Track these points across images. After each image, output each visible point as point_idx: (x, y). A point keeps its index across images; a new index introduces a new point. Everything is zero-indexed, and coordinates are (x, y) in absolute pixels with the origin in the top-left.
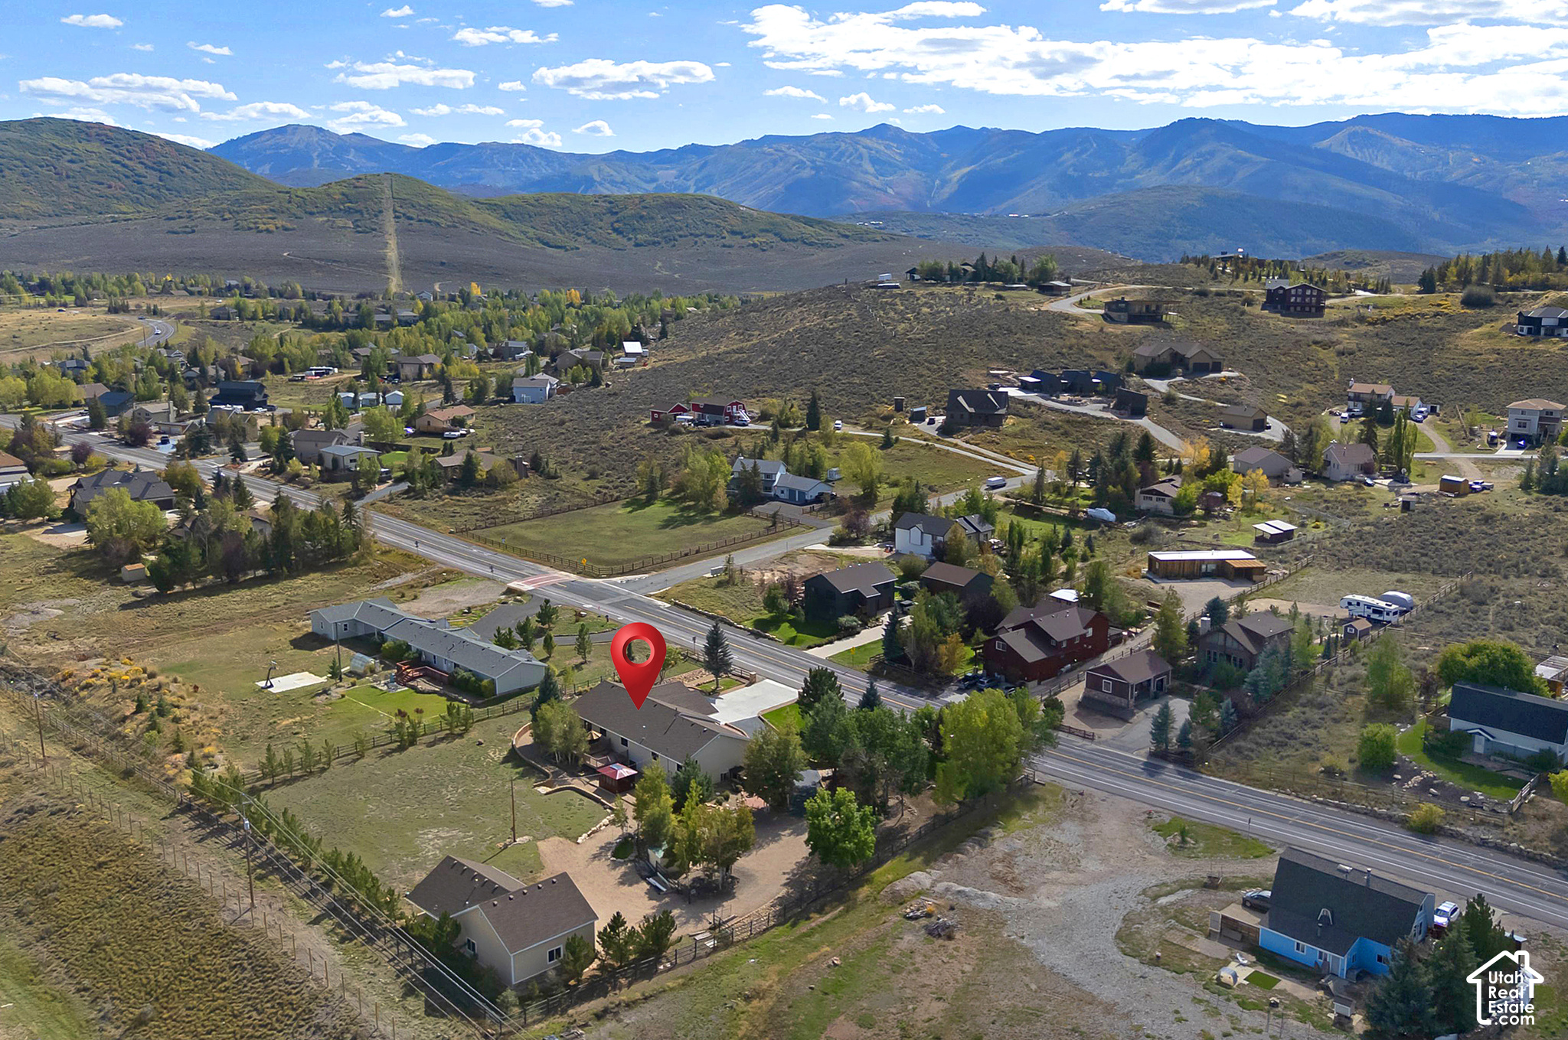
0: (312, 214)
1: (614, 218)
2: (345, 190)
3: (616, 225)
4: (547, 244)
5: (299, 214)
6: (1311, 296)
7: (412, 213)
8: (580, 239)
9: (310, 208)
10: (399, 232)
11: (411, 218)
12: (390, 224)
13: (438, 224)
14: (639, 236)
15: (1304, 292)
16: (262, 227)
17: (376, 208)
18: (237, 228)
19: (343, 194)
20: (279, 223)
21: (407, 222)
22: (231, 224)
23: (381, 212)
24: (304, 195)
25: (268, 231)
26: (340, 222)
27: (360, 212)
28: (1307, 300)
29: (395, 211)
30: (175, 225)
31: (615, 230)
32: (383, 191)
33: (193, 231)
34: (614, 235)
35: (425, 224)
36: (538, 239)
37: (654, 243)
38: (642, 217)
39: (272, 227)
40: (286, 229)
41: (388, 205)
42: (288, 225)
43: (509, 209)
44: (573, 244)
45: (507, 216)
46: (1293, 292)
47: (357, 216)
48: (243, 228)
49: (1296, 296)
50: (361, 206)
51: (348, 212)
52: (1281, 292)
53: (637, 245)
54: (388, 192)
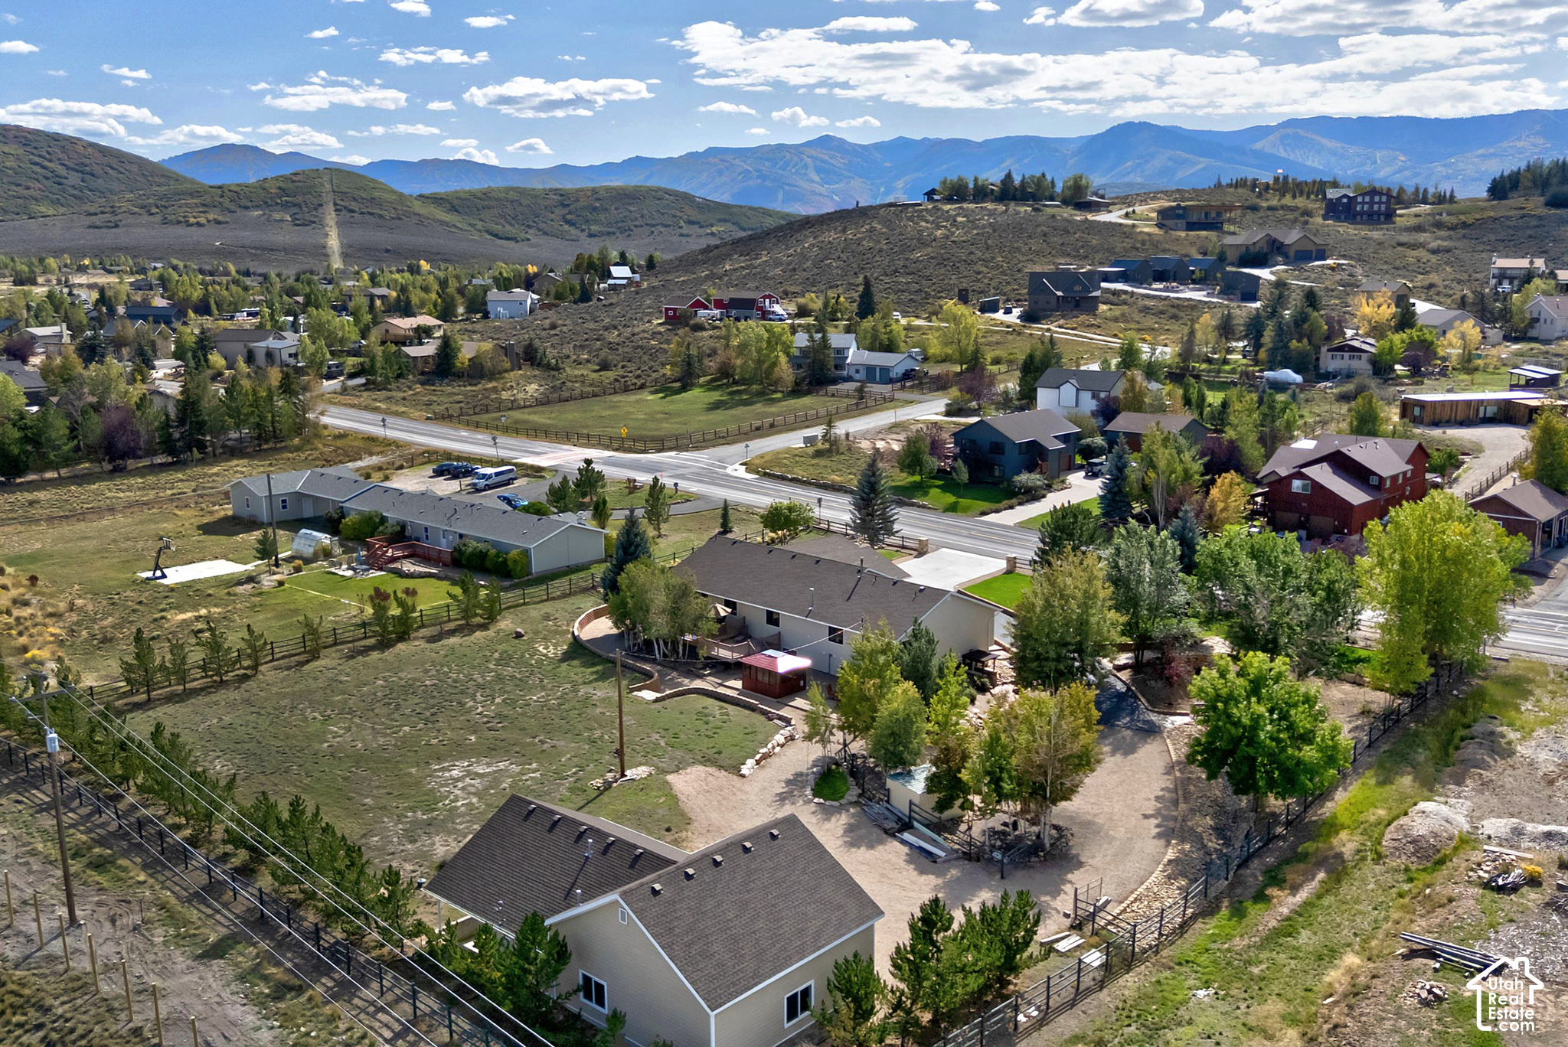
0: (247, 208)
1: (566, 211)
2: (282, 184)
3: (568, 217)
4: (496, 236)
5: (232, 208)
6: (1380, 203)
7: (354, 205)
8: (531, 231)
9: (244, 202)
10: (339, 224)
11: (352, 211)
12: (331, 218)
13: (381, 216)
14: (593, 227)
15: (1372, 199)
16: (192, 220)
17: (316, 201)
18: (165, 222)
19: (280, 188)
20: (211, 217)
21: (348, 215)
22: (158, 218)
23: (321, 205)
24: (237, 189)
25: (198, 224)
26: (277, 216)
27: (299, 205)
28: (1376, 207)
29: (335, 204)
30: (97, 220)
31: (568, 222)
32: (323, 185)
33: (117, 226)
34: (566, 227)
35: (367, 217)
36: (487, 232)
37: (609, 234)
38: (595, 209)
39: (203, 220)
40: (218, 222)
41: (328, 198)
42: (220, 218)
43: (456, 202)
44: (523, 235)
45: (454, 209)
46: (1360, 199)
47: (296, 210)
48: (171, 222)
49: (1363, 203)
50: (299, 199)
51: (285, 206)
52: (1345, 200)
53: (591, 236)
54: (328, 186)
